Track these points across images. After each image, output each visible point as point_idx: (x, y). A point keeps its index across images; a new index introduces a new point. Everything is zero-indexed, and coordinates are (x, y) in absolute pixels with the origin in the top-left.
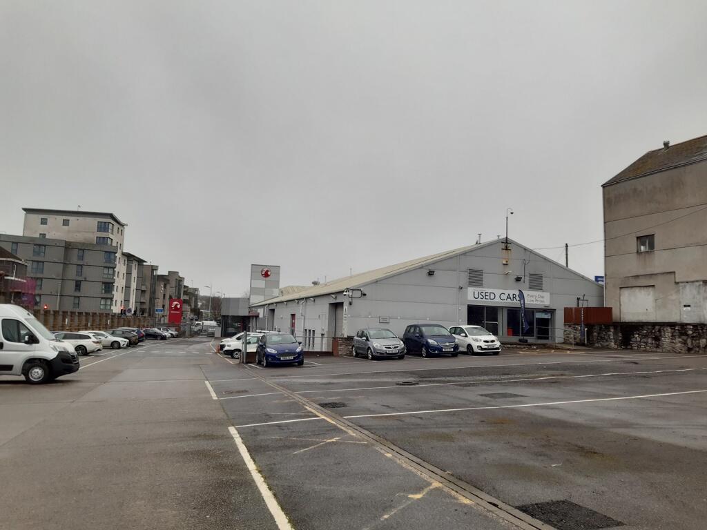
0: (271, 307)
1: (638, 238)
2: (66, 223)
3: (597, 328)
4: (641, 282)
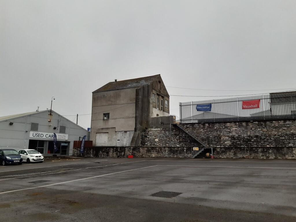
1: (104, 114)
3: (86, 149)
4: (104, 131)
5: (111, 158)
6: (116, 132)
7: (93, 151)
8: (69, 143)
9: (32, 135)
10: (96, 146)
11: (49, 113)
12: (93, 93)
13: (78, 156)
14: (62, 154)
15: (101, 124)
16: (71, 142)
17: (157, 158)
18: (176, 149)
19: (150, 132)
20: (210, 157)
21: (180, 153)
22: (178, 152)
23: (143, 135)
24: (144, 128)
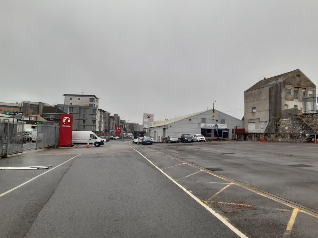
0: (150, 129)
1: (252, 108)
2: (79, 99)
3: (239, 134)
4: (253, 121)
5: (254, 141)
6: (260, 122)
7: (243, 136)
8: (228, 130)
9: (203, 126)
10: (248, 132)
11: (212, 111)
12: (245, 92)
13: (234, 139)
14: (223, 138)
15: (250, 116)
16: (230, 130)
17: (282, 142)
18: (295, 135)
19: (282, 122)
20: (314, 142)
21: (298, 139)
22: (296, 137)
23: (277, 124)
24: (278, 119)
